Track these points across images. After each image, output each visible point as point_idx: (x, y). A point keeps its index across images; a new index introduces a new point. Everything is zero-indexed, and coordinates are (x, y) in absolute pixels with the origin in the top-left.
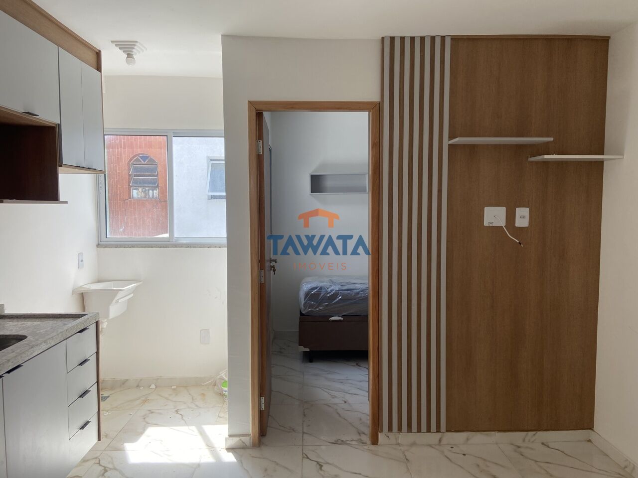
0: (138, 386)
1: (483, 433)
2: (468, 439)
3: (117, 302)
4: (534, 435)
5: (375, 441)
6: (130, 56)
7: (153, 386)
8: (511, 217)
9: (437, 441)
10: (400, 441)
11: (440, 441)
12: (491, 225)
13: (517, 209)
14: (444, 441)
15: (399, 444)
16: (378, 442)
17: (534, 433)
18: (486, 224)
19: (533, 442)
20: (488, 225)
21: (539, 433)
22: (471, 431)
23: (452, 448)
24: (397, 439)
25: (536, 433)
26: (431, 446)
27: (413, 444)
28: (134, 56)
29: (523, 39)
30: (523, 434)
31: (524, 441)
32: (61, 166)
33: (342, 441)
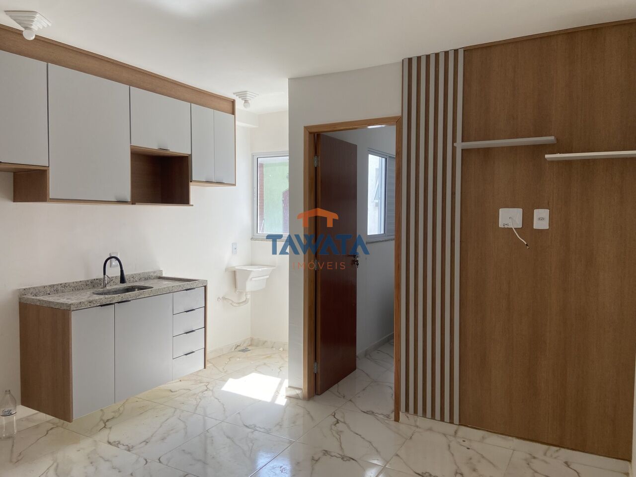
0: (272, 347)
1: (499, 435)
2: (483, 438)
3: (251, 280)
4: (557, 451)
5: (397, 419)
6: (246, 101)
7: (281, 349)
8: (528, 219)
9: (453, 433)
10: (418, 424)
11: (456, 432)
12: (506, 226)
13: (535, 210)
14: (460, 434)
15: (417, 427)
16: (399, 420)
17: (558, 448)
18: (501, 225)
19: (555, 458)
20: (503, 227)
21: (563, 450)
22: (488, 431)
23: (464, 441)
24: (416, 421)
25: (560, 449)
26: (445, 435)
27: (430, 429)
28: (249, 102)
29: (541, 38)
30: (545, 447)
31: (545, 454)
32: (191, 182)
33: (373, 413)
